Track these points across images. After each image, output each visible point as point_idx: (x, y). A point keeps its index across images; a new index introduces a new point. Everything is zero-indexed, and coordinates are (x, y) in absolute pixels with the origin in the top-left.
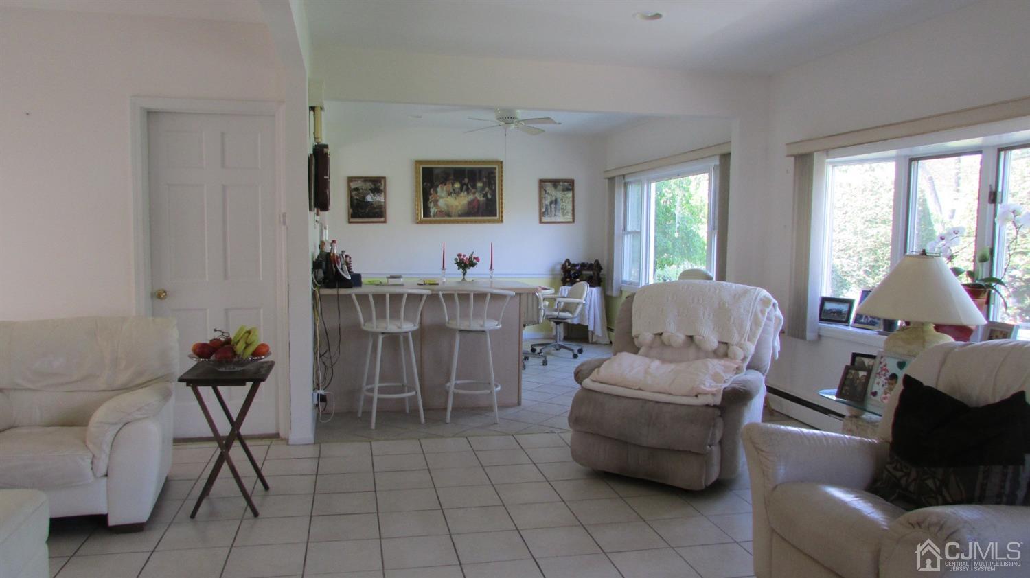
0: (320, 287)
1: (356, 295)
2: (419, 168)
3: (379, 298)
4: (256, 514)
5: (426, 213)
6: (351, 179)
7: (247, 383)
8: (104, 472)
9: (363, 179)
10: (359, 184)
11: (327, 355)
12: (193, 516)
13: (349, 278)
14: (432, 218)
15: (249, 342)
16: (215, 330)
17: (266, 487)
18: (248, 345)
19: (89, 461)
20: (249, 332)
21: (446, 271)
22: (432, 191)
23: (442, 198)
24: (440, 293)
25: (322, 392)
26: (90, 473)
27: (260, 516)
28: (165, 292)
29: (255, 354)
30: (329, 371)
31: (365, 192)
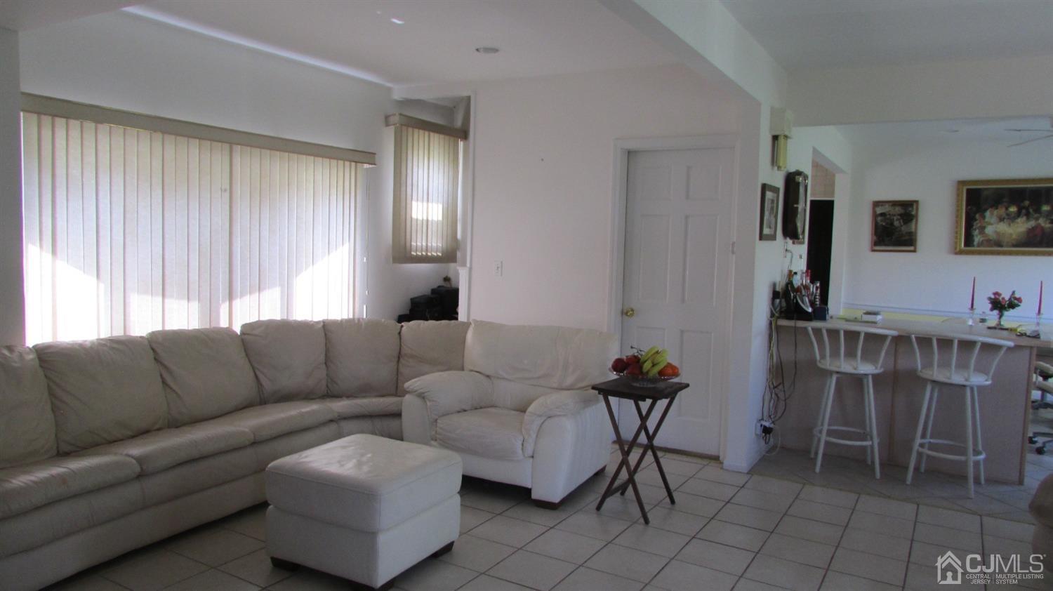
0: (778, 318)
1: (813, 329)
2: (962, 189)
3: (852, 336)
4: (647, 521)
5: (969, 241)
6: (876, 204)
7: (647, 400)
8: (531, 454)
9: (891, 204)
10: (886, 209)
11: (781, 387)
12: (599, 508)
13: (810, 310)
14: (975, 249)
15: (655, 362)
16: (632, 347)
17: (673, 502)
18: (654, 365)
19: (520, 442)
20: (657, 352)
21: (976, 311)
22: (977, 216)
23: (990, 224)
24: (913, 336)
25: (767, 424)
26: (520, 452)
27: (650, 525)
28: (632, 310)
29: (661, 373)
30: (782, 404)
31: (892, 218)
